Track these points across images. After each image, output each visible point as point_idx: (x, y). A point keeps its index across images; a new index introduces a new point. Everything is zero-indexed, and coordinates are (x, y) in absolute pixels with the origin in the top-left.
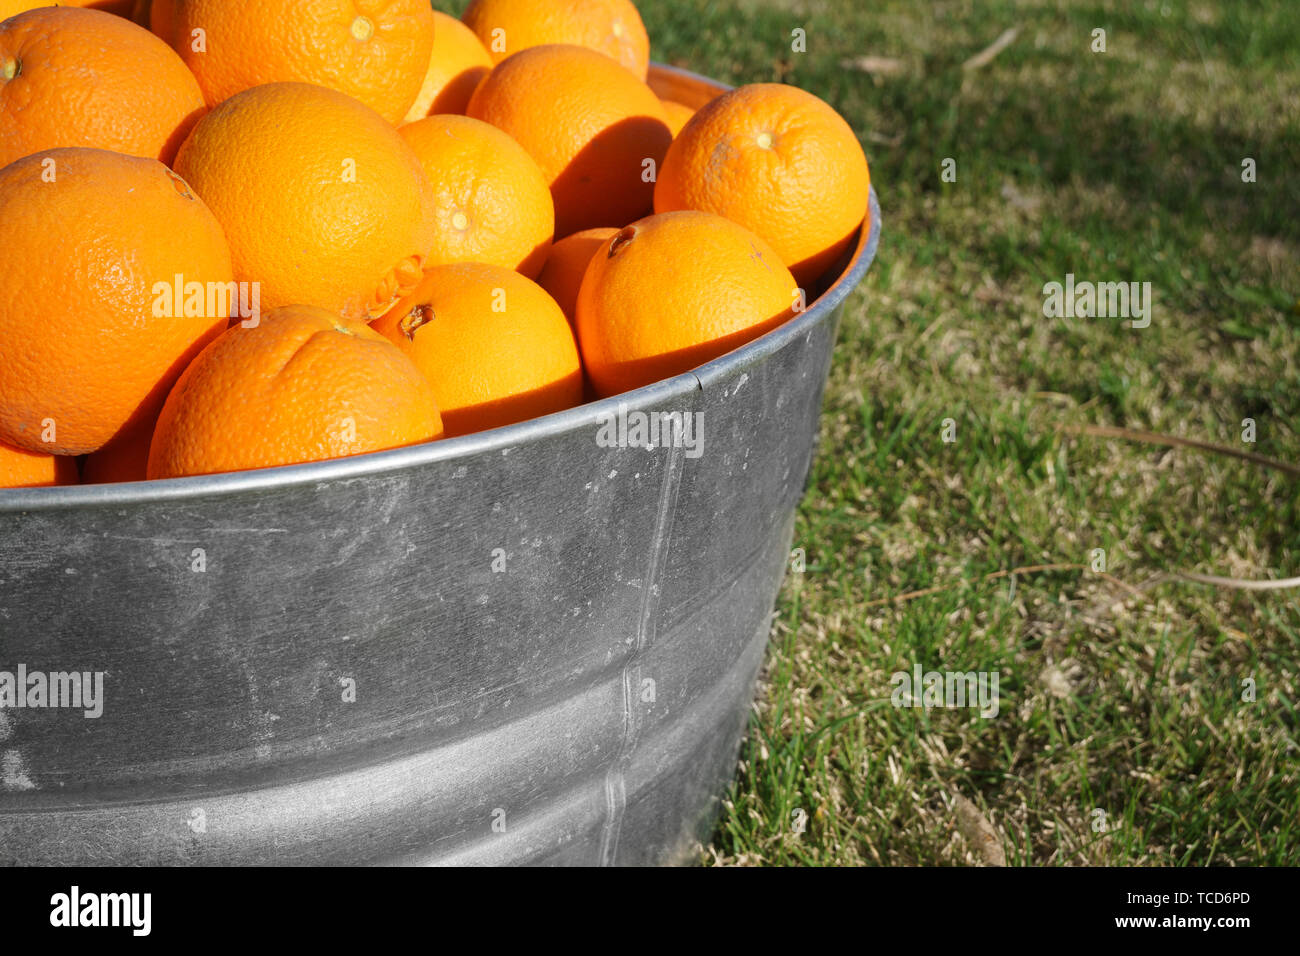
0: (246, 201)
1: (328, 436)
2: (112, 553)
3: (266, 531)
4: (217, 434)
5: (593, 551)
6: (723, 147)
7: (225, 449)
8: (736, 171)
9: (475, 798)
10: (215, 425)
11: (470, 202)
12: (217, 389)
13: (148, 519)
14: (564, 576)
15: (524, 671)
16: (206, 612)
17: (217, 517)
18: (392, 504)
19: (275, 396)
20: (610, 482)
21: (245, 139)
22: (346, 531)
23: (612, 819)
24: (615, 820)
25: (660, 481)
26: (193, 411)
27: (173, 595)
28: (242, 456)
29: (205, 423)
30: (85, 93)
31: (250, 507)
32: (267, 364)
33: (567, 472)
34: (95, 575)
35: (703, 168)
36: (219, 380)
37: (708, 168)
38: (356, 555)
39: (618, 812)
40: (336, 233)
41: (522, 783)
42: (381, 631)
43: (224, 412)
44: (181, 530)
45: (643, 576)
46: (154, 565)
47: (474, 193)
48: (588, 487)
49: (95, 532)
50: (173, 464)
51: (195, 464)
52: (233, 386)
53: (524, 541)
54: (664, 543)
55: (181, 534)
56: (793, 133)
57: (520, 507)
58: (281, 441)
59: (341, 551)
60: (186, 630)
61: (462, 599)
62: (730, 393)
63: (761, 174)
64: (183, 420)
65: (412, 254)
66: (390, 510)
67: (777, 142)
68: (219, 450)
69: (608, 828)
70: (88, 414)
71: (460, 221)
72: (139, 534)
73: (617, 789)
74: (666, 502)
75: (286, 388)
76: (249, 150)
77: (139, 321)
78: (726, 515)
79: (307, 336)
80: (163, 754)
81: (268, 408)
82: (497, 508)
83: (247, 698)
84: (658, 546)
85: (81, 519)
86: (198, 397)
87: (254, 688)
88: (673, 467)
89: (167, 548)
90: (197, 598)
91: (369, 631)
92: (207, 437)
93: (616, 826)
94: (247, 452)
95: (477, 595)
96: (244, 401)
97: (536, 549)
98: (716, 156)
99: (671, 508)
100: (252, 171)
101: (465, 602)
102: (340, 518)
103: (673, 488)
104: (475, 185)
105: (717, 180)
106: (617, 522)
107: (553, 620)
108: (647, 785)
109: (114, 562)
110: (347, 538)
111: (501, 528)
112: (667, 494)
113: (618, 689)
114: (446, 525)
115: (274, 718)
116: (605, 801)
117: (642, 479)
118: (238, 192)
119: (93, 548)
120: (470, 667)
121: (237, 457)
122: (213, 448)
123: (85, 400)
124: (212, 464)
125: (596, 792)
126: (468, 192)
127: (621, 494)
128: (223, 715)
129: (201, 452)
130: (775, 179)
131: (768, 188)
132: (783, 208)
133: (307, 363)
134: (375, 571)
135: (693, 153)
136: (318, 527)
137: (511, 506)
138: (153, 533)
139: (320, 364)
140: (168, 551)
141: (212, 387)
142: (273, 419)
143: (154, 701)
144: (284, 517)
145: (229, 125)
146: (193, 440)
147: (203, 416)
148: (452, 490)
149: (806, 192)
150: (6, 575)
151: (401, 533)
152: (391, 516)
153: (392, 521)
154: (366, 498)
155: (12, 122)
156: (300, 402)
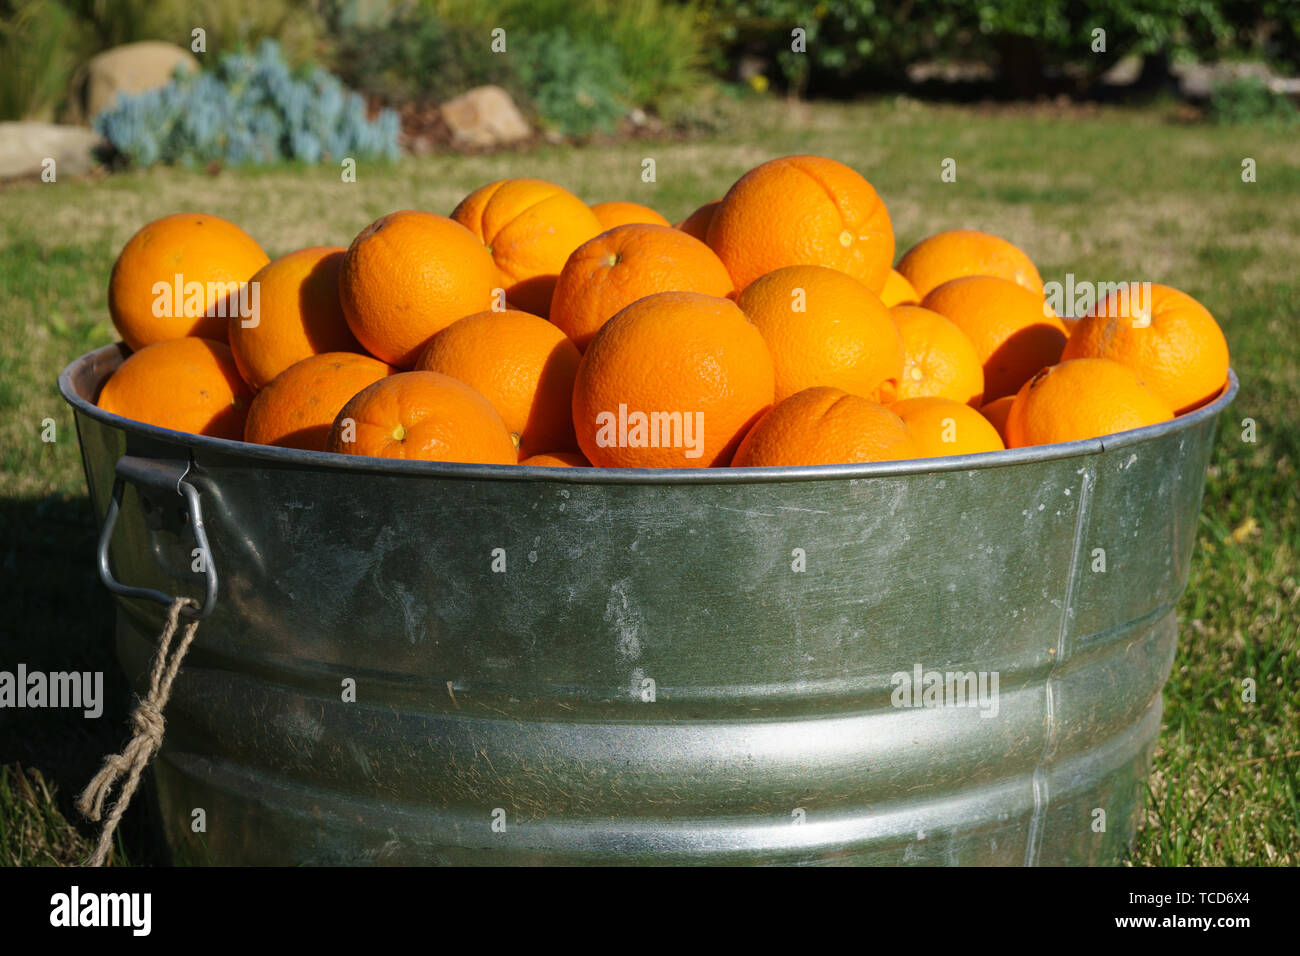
1: (855, 455)
2: (720, 520)
3: (815, 512)
4: (782, 455)
5: (1028, 567)
6: (1113, 324)
8: (1124, 340)
9: (941, 755)
10: (779, 450)
11: (924, 360)
12: (780, 428)
13: (744, 495)
14: (1007, 582)
15: (978, 654)
16: (774, 569)
17: (787, 499)
18: (896, 502)
19: (820, 430)
20: (1040, 512)
22: (866, 518)
23: (1038, 812)
24: (1040, 815)
25: (1074, 522)
26: (763, 444)
27: (754, 555)
29: (773, 449)
30: (665, 273)
31: (808, 493)
32: (814, 412)
33: (1011, 498)
34: (708, 535)
35: (1098, 340)
36: (782, 423)
37: (1101, 341)
38: (872, 537)
39: (1043, 808)
40: (843, 355)
41: (974, 752)
42: (884, 599)
43: (786, 441)
45: (1062, 599)
46: (744, 531)
47: (927, 354)
48: (1025, 513)
49: (711, 503)
52: (791, 426)
53: (981, 547)
54: (1077, 573)
56: (1167, 312)
57: (978, 518)
59: (863, 533)
60: (760, 581)
61: (938, 584)
62: (1124, 466)
63: (1143, 342)
64: (756, 451)
65: (888, 377)
66: (895, 506)
67: (1154, 319)
69: (1035, 820)
71: (916, 374)
72: (737, 507)
73: (1042, 787)
74: (1078, 539)
75: (827, 424)
77: (724, 394)
78: (1122, 570)
79: (838, 398)
80: (735, 679)
81: (816, 437)
82: (964, 517)
83: (793, 641)
84: (1073, 575)
86: (766, 436)
87: (799, 633)
88: (1083, 512)
89: (754, 519)
91: (876, 598)
93: (1041, 820)
95: (948, 583)
96: (800, 433)
97: (988, 555)
98: (1108, 331)
99: (1082, 546)
101: (941, 587)
102: (863, 508)
103: (1083, 529)
104: (928, 348)
105: (1108, 348)
106: (1044, 547)
107: (998, 616)
108: (1066, 794)
109: (720, 526)
110: (867, 523)
111: (966, 533)
112: (1079, 533)
113: (1043, 695)
114: (931, 523)
115: (810, 659)
116: (1032, 794)
117: (1062, 516)
119: (708, 515)
120: (941, 641)
125: (1026, 786)
126: (923, 353)
127: (1048, 524)
128: (778, 651)
130: (1152, 345)
131: (1148, 352)
132: (1161, 368)
133: (841, 410)
134: (883, 551)
135: (1090, 331)
136: (849, 513)
137: (973, 516)
138: (747, 506)
140: (754, 521)
142: (819, 443)
143: (735, 635)
144: (828, 503)
145: (767, 287)
147: (771, 445)
148: (935, 497)
149: (1177, 356)
150: (651, 533)
151: (901, 525)
152: (895, 511)
153: (896, 515)
154: (880, 495)
155: (616, 292)
156: (837, 433)
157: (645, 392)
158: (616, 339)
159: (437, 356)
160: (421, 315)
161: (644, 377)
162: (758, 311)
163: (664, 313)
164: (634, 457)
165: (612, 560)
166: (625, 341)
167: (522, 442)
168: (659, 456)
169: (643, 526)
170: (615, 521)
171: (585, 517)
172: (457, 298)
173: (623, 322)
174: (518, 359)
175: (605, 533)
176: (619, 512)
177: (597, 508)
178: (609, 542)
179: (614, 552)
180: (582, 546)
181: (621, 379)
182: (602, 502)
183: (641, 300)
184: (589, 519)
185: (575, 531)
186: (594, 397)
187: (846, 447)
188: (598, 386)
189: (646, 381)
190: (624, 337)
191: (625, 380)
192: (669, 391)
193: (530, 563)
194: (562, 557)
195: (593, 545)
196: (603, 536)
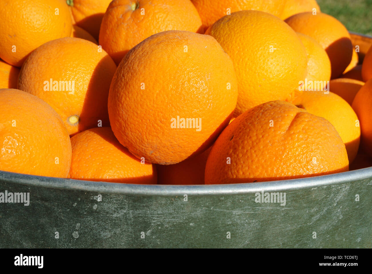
0: (239, 57)
2: (214, 217)
4: (256, 160)
7: (261, 168)
10: (254, 155)
12: (254, 138)
13: (233, 202)
19: (286, 143)
21: (238, 31)
22: (317, 209)
26: (240, 148)
28: (269, 171)
29: (249, 154)
30: (165, 15)
34: (203, 227)
36: (255, 134)
38: (319, 220)
43: (260, 150)
44: (247, 207)
46: (230, 223)
49: (208, 207)
50: (230, 173)
51: (243, 173)
52: (263, 137)
55: (246, 209)
58: (290, 165)
59: (312, 218)
66: (338, 200)
68: (257, 168)
70: (181, 147)
72: (227, 208)
75: (292, 139)
76: (240, 35)
81: (283, 148)
85: (202, 201)
89: (238, 215)
90: (246, 238)
92: (250, 161)
94: (272, 169)
96: (270, 144)
100: (242, 44)
102: (317, 203)
109: (213, 221)
110: (317, 212)
118: (235, 54)
119: (205, 214)
121: (267, 171)
122: (254, 167)
123: (182, 141)
124: (254, 174)
129: (247, 168)
136: (306, 207)
138: (233, 208)
139: (307, 127)
140: (238, 217)
141: (250, 138)
142: (285, 154)
144: (294, 203)
146: (242, 162)
147: (247, 151)
150: (162, 225)
151: (339, 210)
152: (338, 203)
153: (337, 205)
154: (330, 194)
155: (136, 27)
156: (299, 146)
157: (156, 106)
158: (136, 66)
159: (29, 68)
160: (24, 40)
161: (155, 95)
162: (224, 41)
163: (169, 48)
164: (147, 146)
165: (132, 240)
166: (142, 68)
167: (80, 120)
168: (164, 147)
169: (155, 221)
170: (134, 217)
171: (112, 214)
172: (44, 29)
173: (141, 53)
174: (76, 71)
175: (127, 225)
176: (138, 212)
177: (121, 208)
178: (130, 230)
179: (133, 236)
180: (110, 231)
181: (139, 95)
182: (124, 205)
183: (152, 37)
184: (115, 215)
185: (105, 222)
186: (121, 105)
187: (307, 157)
188: (123, 99)
189: (157, 98)
190: (141, 66)
191: (142, 96)
192: (172, 105)
193: (74, 238)
194: (96, 236)
195: (118, 231)
196: (126, 226)
